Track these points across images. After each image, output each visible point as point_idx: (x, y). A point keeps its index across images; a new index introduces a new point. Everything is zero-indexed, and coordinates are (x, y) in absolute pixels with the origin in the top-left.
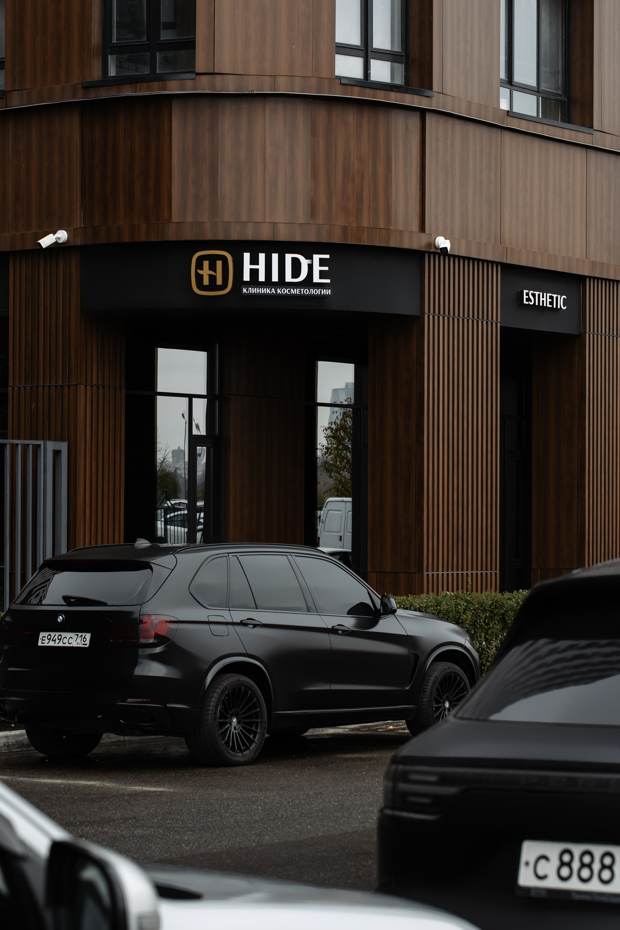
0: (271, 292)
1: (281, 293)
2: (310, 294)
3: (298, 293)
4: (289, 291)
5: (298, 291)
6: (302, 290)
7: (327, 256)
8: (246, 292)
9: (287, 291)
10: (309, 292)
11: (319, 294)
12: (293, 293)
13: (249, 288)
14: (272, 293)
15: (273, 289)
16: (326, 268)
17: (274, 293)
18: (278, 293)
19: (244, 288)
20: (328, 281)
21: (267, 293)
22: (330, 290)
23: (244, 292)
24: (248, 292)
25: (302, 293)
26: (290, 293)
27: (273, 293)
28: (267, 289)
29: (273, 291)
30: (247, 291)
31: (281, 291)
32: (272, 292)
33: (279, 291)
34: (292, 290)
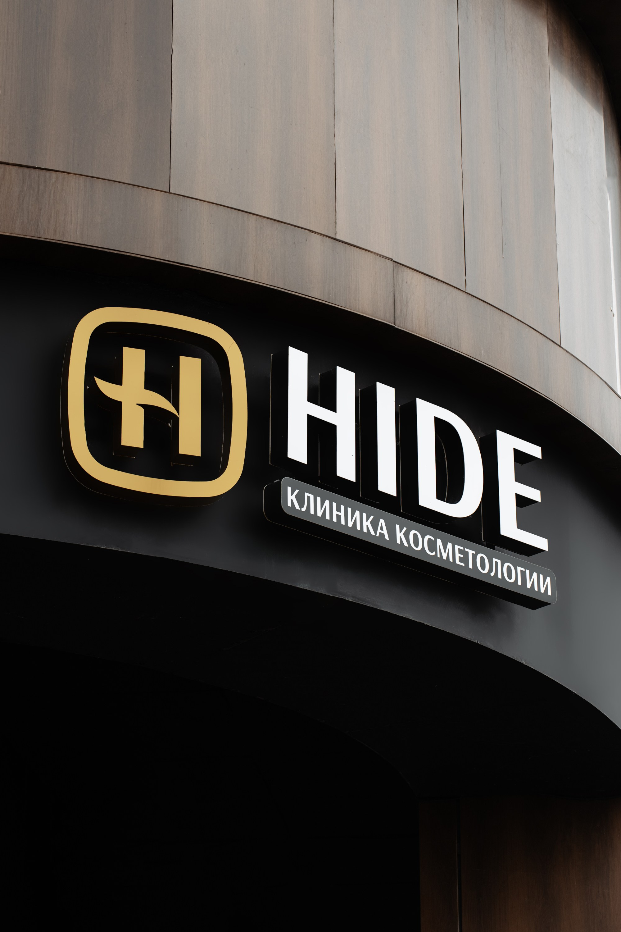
0: (376, 532)
1: (406, 544)
2: (492, 574)
3: (457, 562)
4: (432, 546)
5: (458, 555)
6: (471, 552)
7: (535, 451)
8: (297, 507)
9: (423, 543)
10: (491, 570)
11: (520, 583)
12: (445, 557)
13: (307, 494)
14: (378, 535)
15: (382, 521)
16: (534, 494)
17: (387, 538)
18: (398, 542)
19: (289, 489)
20: (541, 543)
21: (365, 530)
22: (548, 580)
23: (289, 504)
24: (304, 509)
25: (471, 566)
26: (434, 554)
27: (382, 535)
28: (365, 515)
29: (382, 529)
30: (301, 505)
31: (407, 535)
32: (379, 531)
33: (400, 535)
34: (439, 542)
